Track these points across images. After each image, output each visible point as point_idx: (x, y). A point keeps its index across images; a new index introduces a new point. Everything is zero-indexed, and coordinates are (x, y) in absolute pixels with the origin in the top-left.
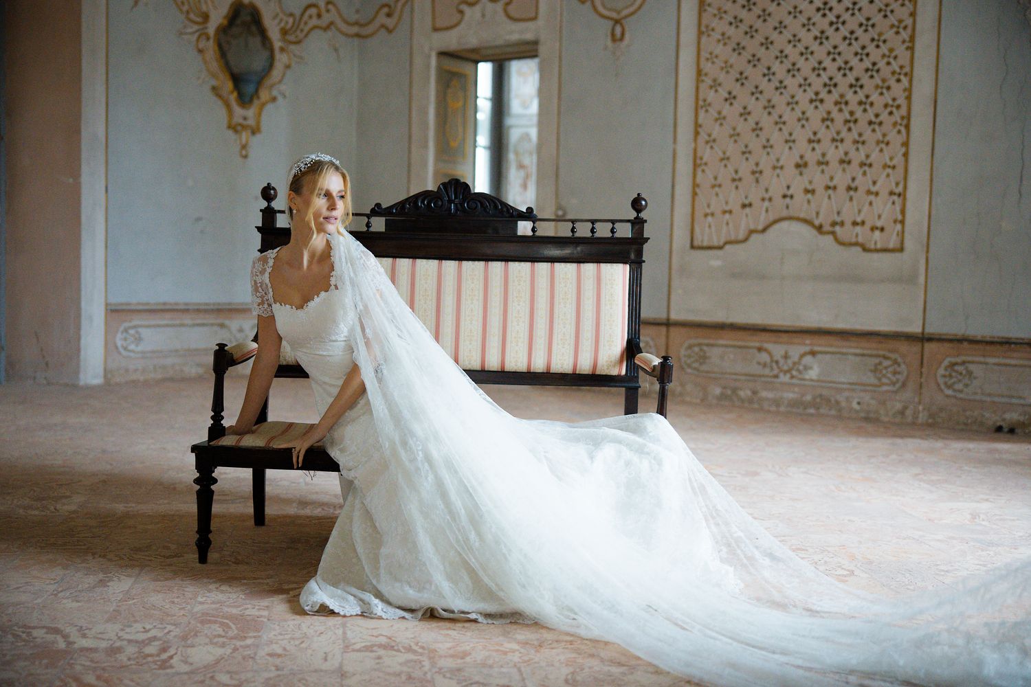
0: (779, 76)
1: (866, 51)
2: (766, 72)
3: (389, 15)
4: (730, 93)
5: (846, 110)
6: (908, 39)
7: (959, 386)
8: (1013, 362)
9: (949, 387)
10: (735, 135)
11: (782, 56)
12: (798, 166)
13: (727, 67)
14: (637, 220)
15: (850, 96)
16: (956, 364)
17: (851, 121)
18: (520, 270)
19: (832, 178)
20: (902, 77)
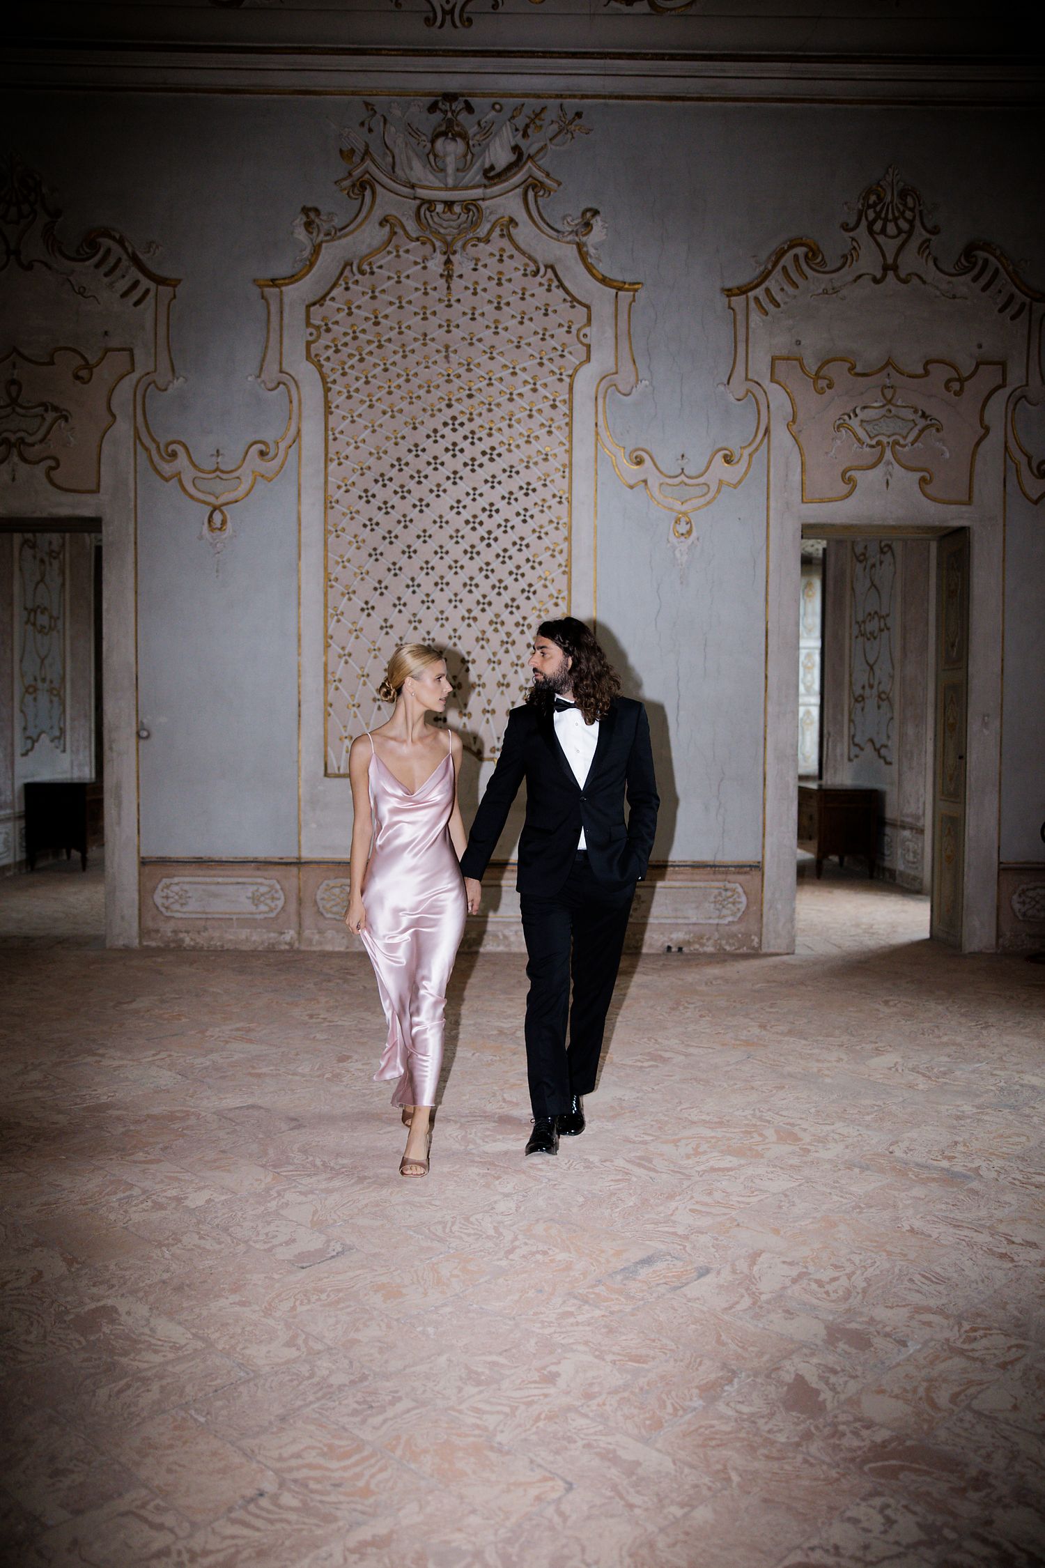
0: (425, 589)
1: (521, 571)
2: (410, 582)
4: (367, 603)
5: (502, 630)
6: (564, 564)
11: (427, 568)
13: (362, 573)
15: (505, 615)
17: (509, 642)
19: (489, 702)
20: (560, 601)
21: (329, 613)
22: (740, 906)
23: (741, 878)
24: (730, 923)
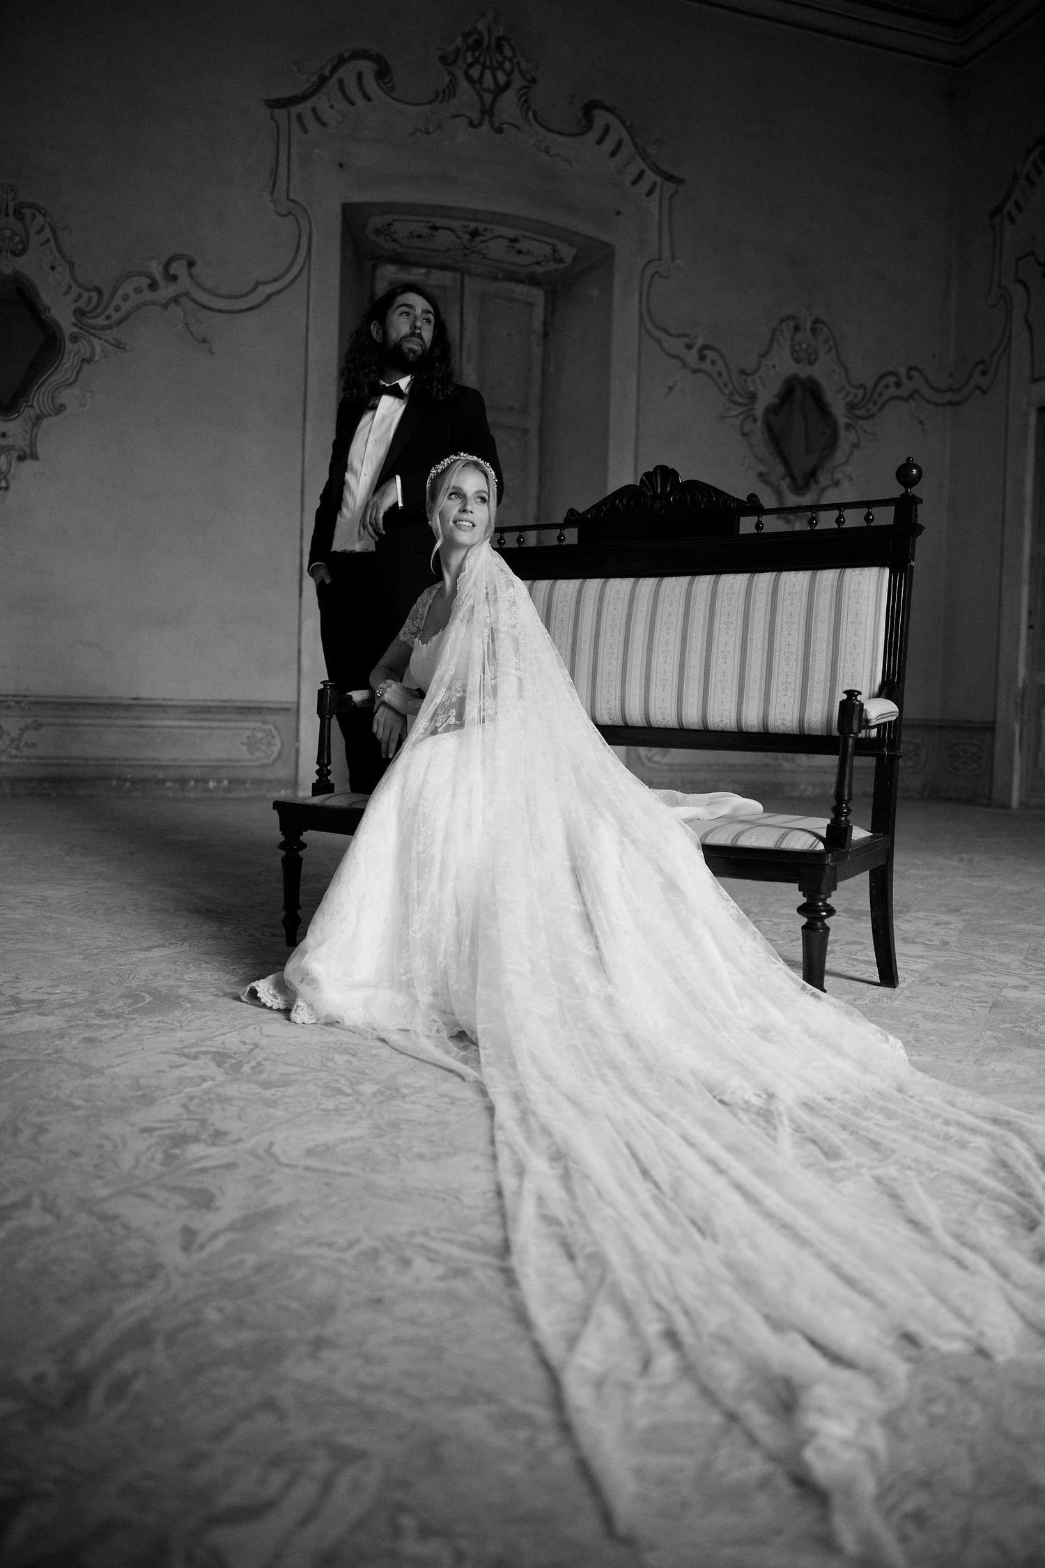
3: (983, 373)
14: (907, 500)
18: (734, 583)
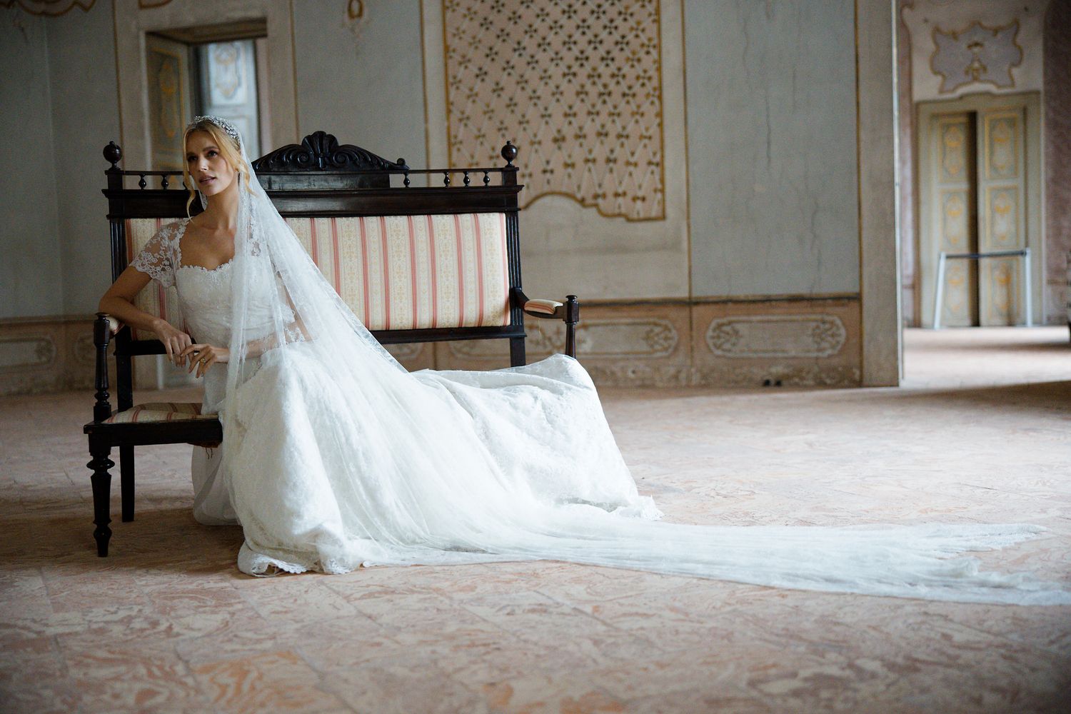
0: (530, 50)
1: (614, 24)
2: (516, 46)
4: (480, 69)
5: (600, 83)
6: (653, 12)
7: (727, 346)
8: (774, 318)
9: (718, 347)
10: (489, 112)
11: (531, 30)
12: (556, 140)
13: (475, 42)
14: (509, 169)
15: (602, 68)
16: (723, 325)
17: (605, 94)
18: (397, 223)
19: (590, 151)
20: (651, 50)
21: (450, 82)
22: (838, 339)
23: (840, 310)
24: (830, 357)
